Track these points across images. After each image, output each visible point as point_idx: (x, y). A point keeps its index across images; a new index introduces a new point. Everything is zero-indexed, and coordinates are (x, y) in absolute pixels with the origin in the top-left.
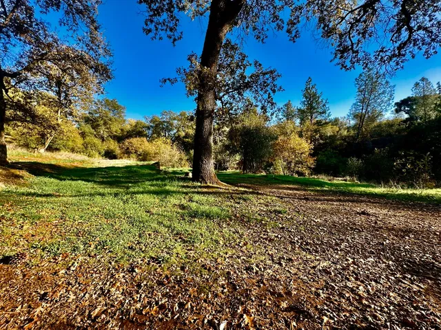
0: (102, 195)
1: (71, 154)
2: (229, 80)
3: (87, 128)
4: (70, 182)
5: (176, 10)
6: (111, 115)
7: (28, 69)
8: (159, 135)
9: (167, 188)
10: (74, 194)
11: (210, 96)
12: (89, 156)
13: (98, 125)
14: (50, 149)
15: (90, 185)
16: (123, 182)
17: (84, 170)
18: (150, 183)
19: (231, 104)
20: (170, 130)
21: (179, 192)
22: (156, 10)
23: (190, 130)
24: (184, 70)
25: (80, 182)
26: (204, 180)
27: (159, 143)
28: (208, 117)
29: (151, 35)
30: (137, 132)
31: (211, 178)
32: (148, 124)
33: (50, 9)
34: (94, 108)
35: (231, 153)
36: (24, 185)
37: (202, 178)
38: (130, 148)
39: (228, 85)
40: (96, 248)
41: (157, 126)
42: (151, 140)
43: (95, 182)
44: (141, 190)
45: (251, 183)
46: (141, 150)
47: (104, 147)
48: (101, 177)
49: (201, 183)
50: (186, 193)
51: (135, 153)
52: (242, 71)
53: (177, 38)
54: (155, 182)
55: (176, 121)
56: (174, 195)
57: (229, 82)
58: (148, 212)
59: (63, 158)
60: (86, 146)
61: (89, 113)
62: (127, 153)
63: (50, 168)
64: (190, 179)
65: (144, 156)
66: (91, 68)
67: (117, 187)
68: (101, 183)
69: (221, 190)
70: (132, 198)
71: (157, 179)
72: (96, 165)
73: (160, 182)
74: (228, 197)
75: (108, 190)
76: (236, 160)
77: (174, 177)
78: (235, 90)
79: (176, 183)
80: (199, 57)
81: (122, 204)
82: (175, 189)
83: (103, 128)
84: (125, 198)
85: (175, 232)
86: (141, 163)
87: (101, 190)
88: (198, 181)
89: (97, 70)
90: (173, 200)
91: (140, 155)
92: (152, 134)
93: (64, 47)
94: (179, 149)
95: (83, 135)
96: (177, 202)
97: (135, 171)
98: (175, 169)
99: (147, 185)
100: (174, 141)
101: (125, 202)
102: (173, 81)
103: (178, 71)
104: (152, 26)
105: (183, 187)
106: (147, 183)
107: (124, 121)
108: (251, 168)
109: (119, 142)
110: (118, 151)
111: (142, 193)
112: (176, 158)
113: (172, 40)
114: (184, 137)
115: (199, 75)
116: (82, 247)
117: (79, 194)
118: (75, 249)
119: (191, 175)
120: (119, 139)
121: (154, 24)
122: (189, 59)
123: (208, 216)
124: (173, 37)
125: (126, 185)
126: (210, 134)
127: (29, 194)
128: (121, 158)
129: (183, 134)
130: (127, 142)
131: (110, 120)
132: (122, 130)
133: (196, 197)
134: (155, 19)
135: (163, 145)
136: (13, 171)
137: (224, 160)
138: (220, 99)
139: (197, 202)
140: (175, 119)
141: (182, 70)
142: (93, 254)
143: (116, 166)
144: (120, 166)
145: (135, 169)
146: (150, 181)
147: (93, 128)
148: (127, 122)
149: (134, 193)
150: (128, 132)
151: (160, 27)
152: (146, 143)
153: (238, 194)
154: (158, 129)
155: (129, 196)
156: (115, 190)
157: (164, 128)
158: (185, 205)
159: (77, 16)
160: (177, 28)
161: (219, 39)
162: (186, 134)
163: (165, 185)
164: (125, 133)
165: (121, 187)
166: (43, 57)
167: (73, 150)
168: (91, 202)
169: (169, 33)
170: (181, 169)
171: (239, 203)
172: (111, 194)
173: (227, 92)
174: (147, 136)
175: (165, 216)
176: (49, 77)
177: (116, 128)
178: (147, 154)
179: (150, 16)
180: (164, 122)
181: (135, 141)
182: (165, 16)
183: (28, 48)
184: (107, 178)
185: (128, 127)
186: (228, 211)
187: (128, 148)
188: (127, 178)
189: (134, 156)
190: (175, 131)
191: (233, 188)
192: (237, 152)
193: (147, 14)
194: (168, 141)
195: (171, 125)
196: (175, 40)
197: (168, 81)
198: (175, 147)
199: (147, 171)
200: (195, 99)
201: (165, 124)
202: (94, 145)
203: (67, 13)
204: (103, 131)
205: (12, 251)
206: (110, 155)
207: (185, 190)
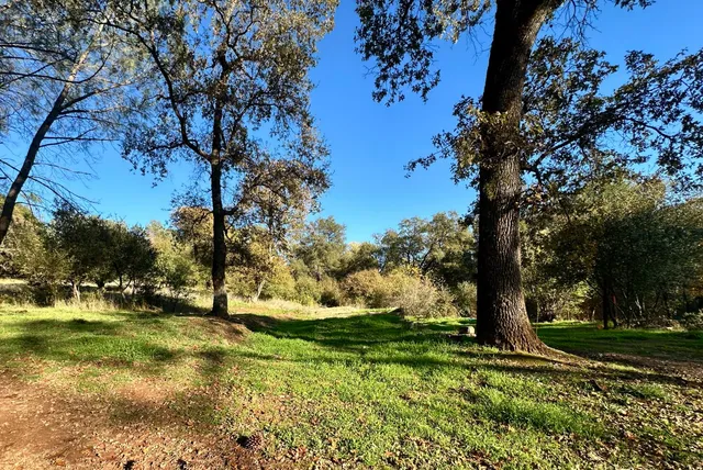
0: (330, 361)
1: (283, 301)
2: (550, 123)
3: (299, 264)
4: (288, 340)
5: (426, 38)
6: (326, 241)
7: (243, 201)
8: (398, 261)
9: (431, 354)
10: (294, 357)
11: (509, 167)
12: (303, 304)
13: (312, 258)
14: (263, 297)
15: (310, 345)
16: (352, 343)
17: (299, 323)
18: (396, 345)
19: (560, 172)
20: (417, 251)
21: (455, 364)
22: (391, 57)
23: (455, 246)
24: (448, 135)
25: (298, 340)
26: (505, 341)
27: (399, 275)
28: (506, 211)
29: (385, 99)
30: (363, 261)
31: (522, 339)
32: (378, 245)
33: (262, 122)
34: (306, 235)
35: (561, 283)
36: (243, 343)
37: (501, 337)
38: (355, 288)
39: (549, 134)
40: (339, 449)
41: (393, 247)
42: (385, 271)
43: (317, 341)
44: (385, 356)
45: (639, 353)
46: (371, 290)
47: (319, 289)
48: (323, 334)
49: (501, 349)
50: (473, 369)
51: (363, 294)
52: (589, 91)
53: (429, 85)
54: (404, 344)
55: (426, 234)
56: (446, 369)
57: (553, 127)
58: (404, 398)
59: (276, 308)
60: (298, 288)
61: (302, 243)
62: (351, 295)
63: (266, 322)
64: (473, 340)
65: (376, 300)
66: (304, 179)
67: (347, 350)
68: (324, 343)
69: (556, 366)
70: (374, 371)
71: (408, 339)
72: (313, 317)
73: (413, 345)
74: (582, 385)
75: (334, 354)
76: (575, 297)
77: (437, 334)
78: (571, 138)
79: (445, 346)
80: (476, 100)
81: (359, 378)
82: (445, 358)
83: (318, 261)
84: (362, 369)
85: (469, 448)
86: (373, 311)
87: (327, 354)
88: (492, 344)
89: (311, 180)
90: (447, 380)
91: (369, 298)
92: (386, 262)
93: (276, 161)
94: (435, 283)
95: (295, 274)
96: (456, 385)
97: (368, 325)
98: (432, 320)
99: (392, 348)
100: (425, 270)
101: (364, 376)
102: (425, 162)
103: (437, 141)
104: (386, 85)
105: (461, 354)
106: (391, 345)
107: (345, 247)
108: (629, 314)
109: (338, 280)
110: (338, 294)
111: (387, 362)
112: (431, 300)
113: (421, 92)
114: (444, 260)
115: (483, 133)
116: (320, 442)
117: (300, 358)
118: (312, 444)
119: (472, 331)
120: (339, 275)
121: (389, 80)
122: (456, 112)
123: (540, 424)
124: (422, 87)
125: (359, 347)
126: (515, 244)
127: (250, 355)
128: (343, 304)
129: (441, 254)
130: (350, 279)
131: (326, 248)
132: (342, 261)
133: (497, 378)
134: (392, 71)
135: (407, 278)
136: (234, 325)
137: (542, 299)
138: (533, 168)
139: (501, 389)
140: (424, 230)
141: (443, 138)
142: (336, 458)
143: (339, 317)
144: (345, 316)
145: (367, 321)
146: (395, 341)
147: (306, 264)
148: (348, 249)
149: (373, 361)
150: (350, 263)
151: (399, 80)
152: (379, 278)
153: (609, 378)
154: (395, 251)
155: (367, 366)
156: (344, 355)
157: (405, 249)
158: (476, 392)
159: (288, 117)
160: (429, 68)
161: (523, 48)
162: (447, 254)
163: (425, 350)
164: (346, 266)
165: (352, 350)
166: (256, 183)
167: (285, 297)
168: (318, 372)
169: (415, 82)
170: (444, 320)
171: (622, 403)
172: (341, 360)
173: (550, 149)
174: (378, 266)
175: (438, 410)
176: (262, 204)
177: (333, 259)
178: (381, 296)
179: (383, 70)
180: (405, 238)
181: (362, 276)
182: (406, 59)
183: (243, 176)
184: (330, 335)
185: (349, 255)
186: (594, 420)
187: (352, 288)
188: (358, 335)
189: (361, 299)
190: (426, 251)
191: (588, 362)
192: (581, 277)
193: (378, 70)
194: (416, 270)
195: (419, 240)
196: (426, 90)
197: (418, 164)
198: (428, 280)
199: (387, 325)
200: (473, 183)
201: (408, 242)
202: (308, 288)
203: (278, 118)
204: (317, 266)
205: (246, 430)
206: (328, 301)
207: (465, 361)
